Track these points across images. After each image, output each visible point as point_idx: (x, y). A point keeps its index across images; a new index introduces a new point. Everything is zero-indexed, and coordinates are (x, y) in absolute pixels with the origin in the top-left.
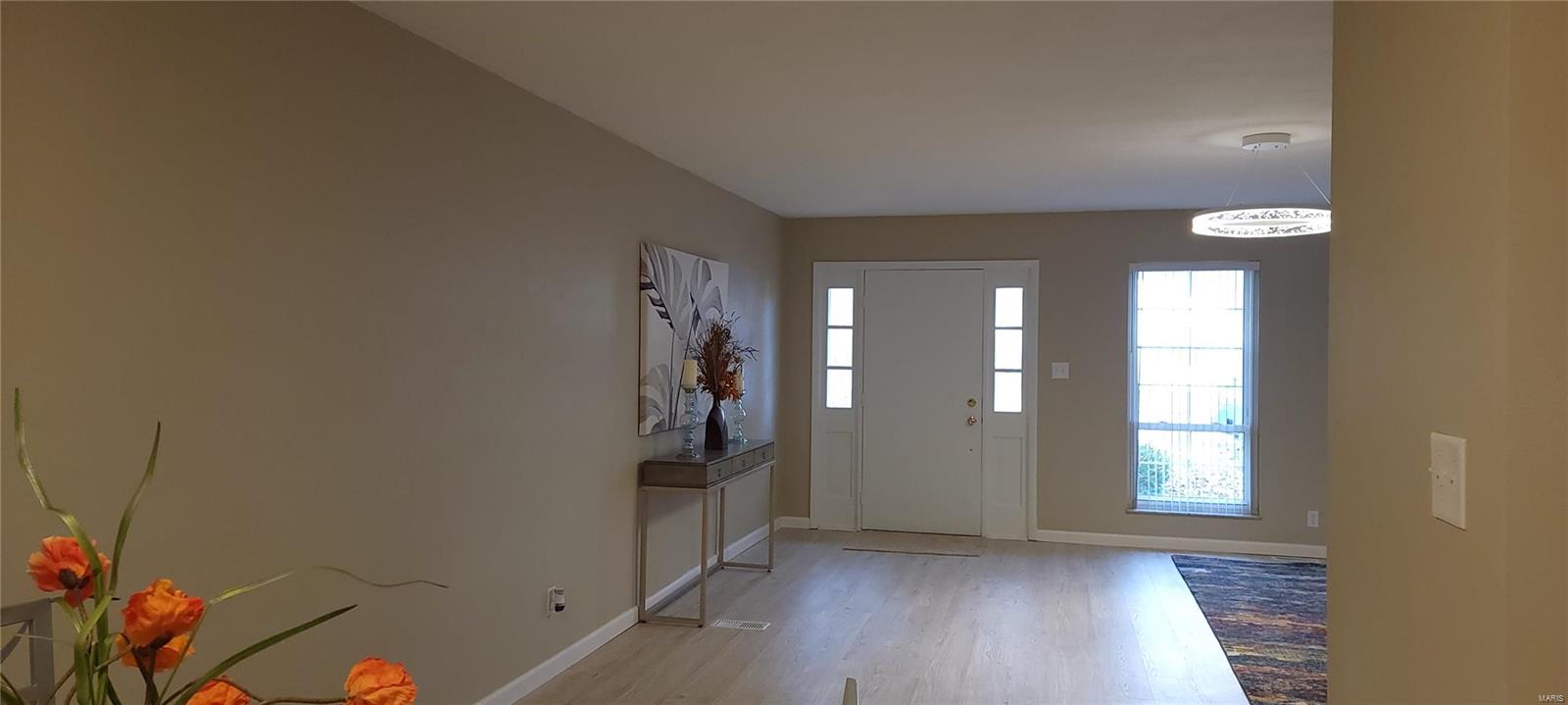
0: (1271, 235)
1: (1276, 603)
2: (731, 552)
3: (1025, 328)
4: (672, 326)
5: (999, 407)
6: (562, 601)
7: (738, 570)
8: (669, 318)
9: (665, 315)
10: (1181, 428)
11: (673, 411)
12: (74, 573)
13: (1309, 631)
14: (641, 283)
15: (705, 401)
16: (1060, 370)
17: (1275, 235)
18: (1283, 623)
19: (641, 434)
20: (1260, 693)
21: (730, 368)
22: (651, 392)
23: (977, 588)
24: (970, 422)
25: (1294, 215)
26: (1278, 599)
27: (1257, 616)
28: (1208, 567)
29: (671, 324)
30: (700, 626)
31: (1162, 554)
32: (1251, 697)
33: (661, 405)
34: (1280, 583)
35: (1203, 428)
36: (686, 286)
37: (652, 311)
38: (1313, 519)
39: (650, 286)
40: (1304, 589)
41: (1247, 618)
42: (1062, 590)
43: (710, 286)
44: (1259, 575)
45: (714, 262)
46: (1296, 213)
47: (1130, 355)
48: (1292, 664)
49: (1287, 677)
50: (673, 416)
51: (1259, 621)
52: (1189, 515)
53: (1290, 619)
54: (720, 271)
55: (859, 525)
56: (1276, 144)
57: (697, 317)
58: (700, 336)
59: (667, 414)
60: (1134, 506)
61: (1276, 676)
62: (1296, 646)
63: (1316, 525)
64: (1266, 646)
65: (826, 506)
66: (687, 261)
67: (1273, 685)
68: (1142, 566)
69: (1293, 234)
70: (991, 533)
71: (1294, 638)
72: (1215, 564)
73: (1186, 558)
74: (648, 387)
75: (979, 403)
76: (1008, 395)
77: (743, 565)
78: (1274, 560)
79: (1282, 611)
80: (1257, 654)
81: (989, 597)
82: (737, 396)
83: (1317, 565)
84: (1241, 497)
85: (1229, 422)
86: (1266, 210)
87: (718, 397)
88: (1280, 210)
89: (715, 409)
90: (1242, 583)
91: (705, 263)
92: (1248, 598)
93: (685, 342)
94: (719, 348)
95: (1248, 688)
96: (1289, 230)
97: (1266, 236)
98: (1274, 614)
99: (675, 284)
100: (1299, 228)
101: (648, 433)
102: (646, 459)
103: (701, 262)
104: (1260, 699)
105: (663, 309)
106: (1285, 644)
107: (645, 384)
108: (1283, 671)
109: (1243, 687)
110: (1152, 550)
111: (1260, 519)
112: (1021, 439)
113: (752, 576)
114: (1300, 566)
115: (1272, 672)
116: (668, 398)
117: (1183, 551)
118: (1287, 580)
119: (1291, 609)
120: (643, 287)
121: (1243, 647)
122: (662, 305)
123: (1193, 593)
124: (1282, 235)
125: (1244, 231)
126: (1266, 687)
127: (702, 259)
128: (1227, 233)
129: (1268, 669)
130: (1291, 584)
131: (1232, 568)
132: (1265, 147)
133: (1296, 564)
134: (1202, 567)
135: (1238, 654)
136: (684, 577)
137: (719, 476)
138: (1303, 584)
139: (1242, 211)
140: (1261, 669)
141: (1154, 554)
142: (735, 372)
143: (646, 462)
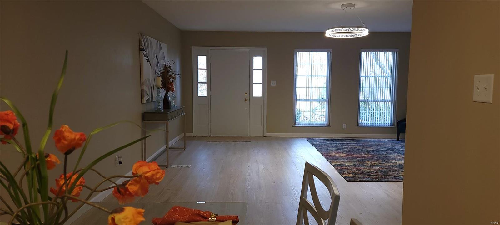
0: (346, 37)
1: (339, 150)
2: (171, 144)
3: (263, 70)
4: (151, 65)
5: (255, 95)
6: (121, 160)
7: (173, 150)
8: (149, 62)
9: (148, 61)
10: (308, 100)
11: (152, 95)
12: (8, 127)
13: (351, 157)
14: (140, 49)
15: (163, 92)
16: (274, 83)
17: (348, 37)
18: (344, 155)
19: (142, 103)
20: (344, 174)
21: (171, 80)
22: (145, 88)
23: (254, 151)
24: (246, 100)
25: (357, 30)
26: (340, 149)
27: (336, 153)
28: (318, 141)
29: (150, 64)
30: (167, 168)
31: (304, 138)
32: (343, 175)
33: (148, 93)
34: (339, 144)
35: (315, 100)
36: (154, 51)
37: (145, 58)
38: (345, 126)
39: (143, 50)
40: (345, 146)
41: (334, 154)
42: (279, 150)
43: (162, 52)
44: (332, 142)
45: (162, 43)
46: (358, 29)
47: (295, 78)
48: (351, 166)
49: (350, 169)
50: (152, 97)
51: (337, 155)
52: (311, 126)
53: (345, 154)
54: (164, 46)
55: (210, 134)
56: (351, 7)
57: (158, 62)
58: (159, 70)
59: (150, 96)
60: (295, 124)
61: (347, 169)
62: (350, 161)
63: (345, 128)
64: (342, 161)
65: (199, 128)
66: (154, 42)
67: (347, 172)
68: (299, 142)
69: (353, 37)
70: (252, 135)
71: (348, 159)
72: (319, 140)
73: (311, 139)
74: (144, 86)
75: (248, 94)
76: (257, 91)
77: (175, 148)
78: (334, 138)
79: (342, 152)
80: (340, 164)
81: (258, 153)
82: (173, 91)
83: (346, 139)
84: (325, 121)
85: (322, 98)
86: (349, 28)
87: (167, 91)
88: (353, 28)
89: (166, 95)
90: (328, 145)
91: (159, 43)
92: (332, 149)
93: (155, 71)
94: (168, 73)
95: (341, 173)
96: (352, 36)
97: (345, 37)
98: (340, 153)
99: (151, 50)
100: (355, 35)
101: (145, 102)
102: (144, 112)
103: (158, 43)
104: (345, 176)
105: (147, 59)
106: (346, 160)
107: (143, 85)
108: (349, 168)
109: (339, 173)
110: (301, 137)
111: (330, 127)
112: (262, 105)
113: (179, 151)
114: (342, 140)
115: (346, 168)
116: (150, 90)
117: (309, 137)
118: (340, 143)
119: (344, 151)
120: (141, 50)
121: (335, 162)
122: (147, 57)
123: (316, 149)
124: (350, 37)
125: (339, 36)
126: (345, 172)
127: (159, 42)
128: (334, 36)
129: (344, 167)
130: (341, 145)
131: (324, 141)
132: (348, 8)
133: (341, 139)
134: (316, 141)
135: (335, 164)
136: (156, 153)
137: (171, 117)
138: (345, 144)
139: (342, 28)
140: (342, 168)
141: (301, 139)
142: (173, 82)
143: (145, 113)
